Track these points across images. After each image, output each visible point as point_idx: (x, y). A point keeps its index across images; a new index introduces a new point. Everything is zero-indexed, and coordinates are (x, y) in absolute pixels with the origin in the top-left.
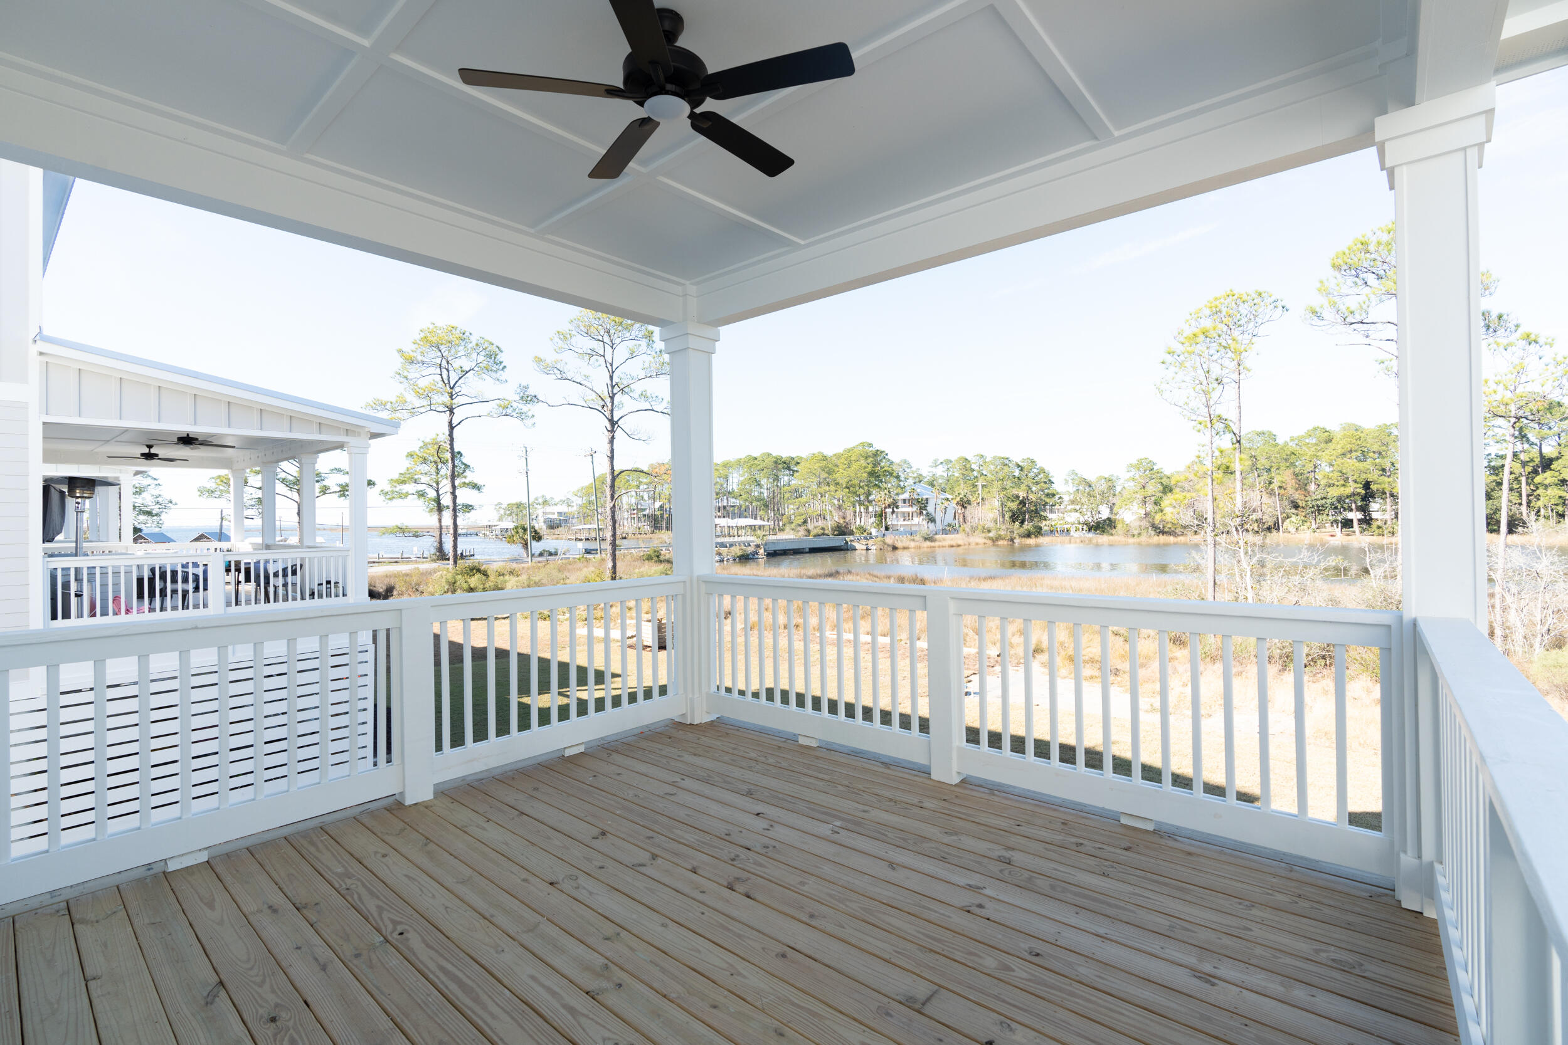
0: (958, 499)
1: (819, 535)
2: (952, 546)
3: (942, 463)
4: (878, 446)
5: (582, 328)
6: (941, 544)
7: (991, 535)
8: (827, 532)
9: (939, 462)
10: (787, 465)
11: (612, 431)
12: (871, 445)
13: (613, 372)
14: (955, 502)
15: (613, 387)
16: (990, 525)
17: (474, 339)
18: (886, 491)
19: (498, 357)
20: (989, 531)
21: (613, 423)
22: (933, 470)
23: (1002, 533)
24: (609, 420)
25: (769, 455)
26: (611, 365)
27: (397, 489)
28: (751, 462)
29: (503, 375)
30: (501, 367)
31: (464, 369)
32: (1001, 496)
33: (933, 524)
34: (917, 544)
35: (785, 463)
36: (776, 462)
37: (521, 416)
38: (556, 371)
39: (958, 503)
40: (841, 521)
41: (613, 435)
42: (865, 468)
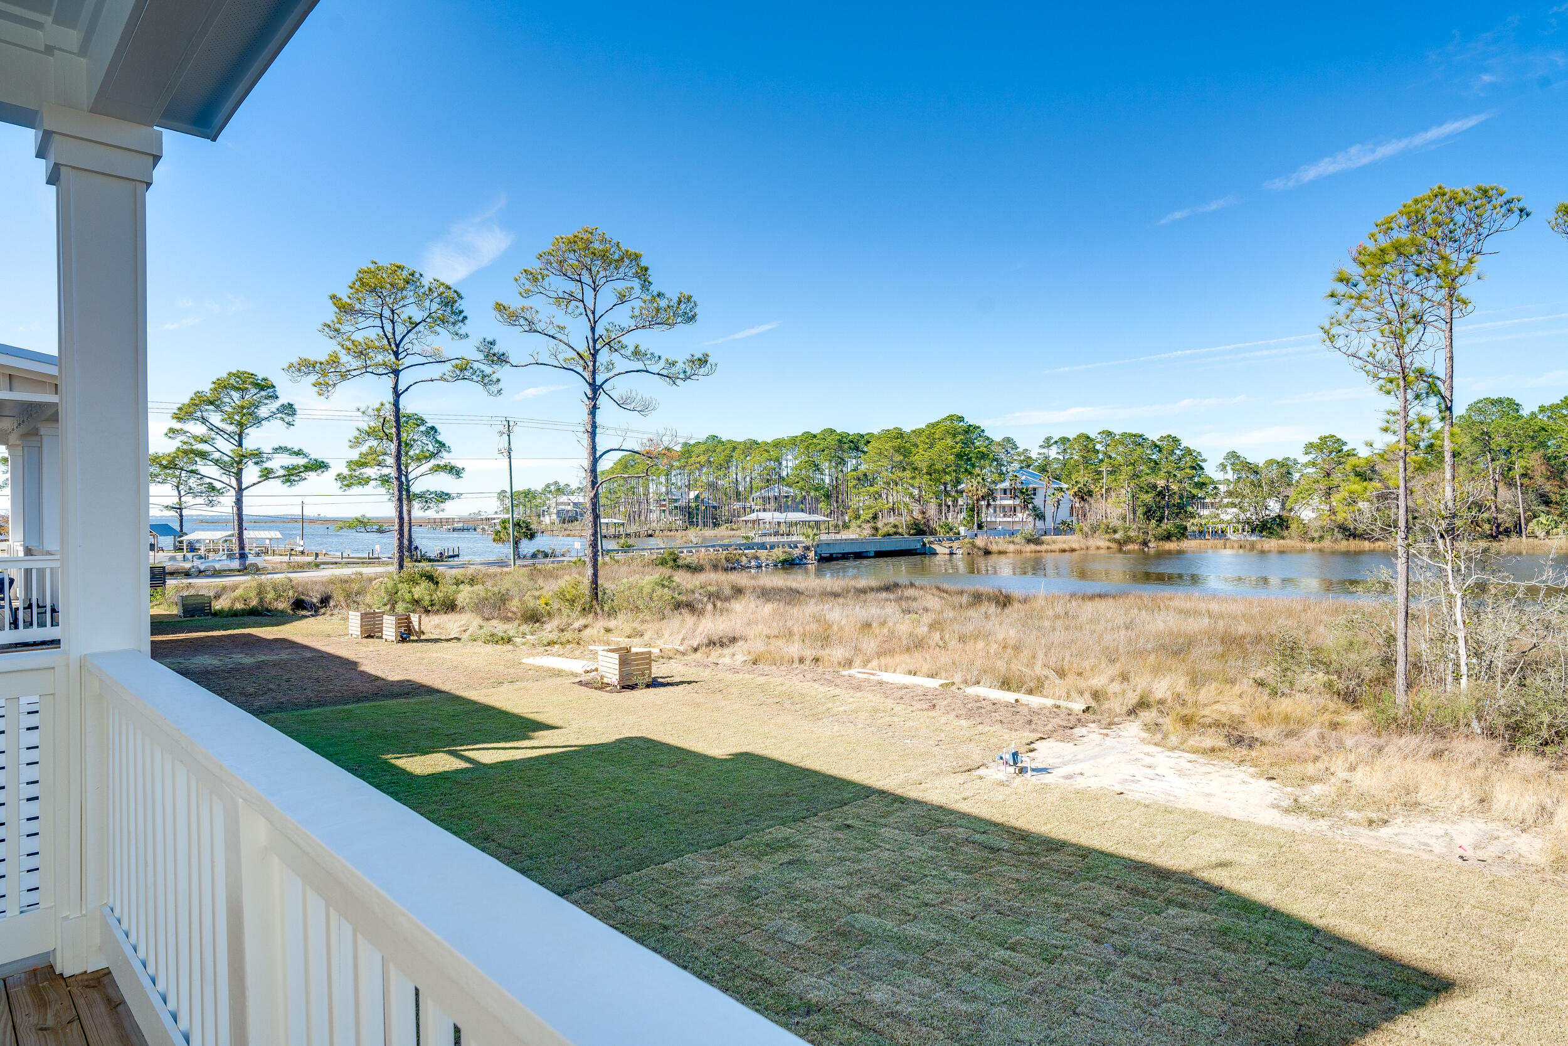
0: (1076, 489)
1: (889, 535)
2: (1064, 551)
3: (1056, 442)
4: (971, 420)
5: (555, 265)
6: (1049, 547)
7: (1117, 536)
8: (900, 530)
9: (1052, 441)
10: (855, 444)
11: (594, 398)
12: (961, 419)
13: (595, 322)
14: (1072, 492)
15: (595, 341)
16: (1115, 522)
17: (426, 282)
18: (979, 479)
19: (457, 305)
20: (1115, 532)
21: (595, 388)
22: (1045, 451)
23: (1132, 534)
24: (590, 384)
25: (832, 431)
26: (593, 313)
27: (357, 473)
28: (808, 441)
29: (463, 329)
30: (461, 318)
31: (413, 320)
32: (1132, 485)
33: (1041, 522)
34: (1018, 547)
35: (852, 442)
36: (840, 441)
37: (485, 380)
38: (522, 321)
39: (1075, 495)
40: (920, 517)
41: (595, 404)
42: (952, 448)
